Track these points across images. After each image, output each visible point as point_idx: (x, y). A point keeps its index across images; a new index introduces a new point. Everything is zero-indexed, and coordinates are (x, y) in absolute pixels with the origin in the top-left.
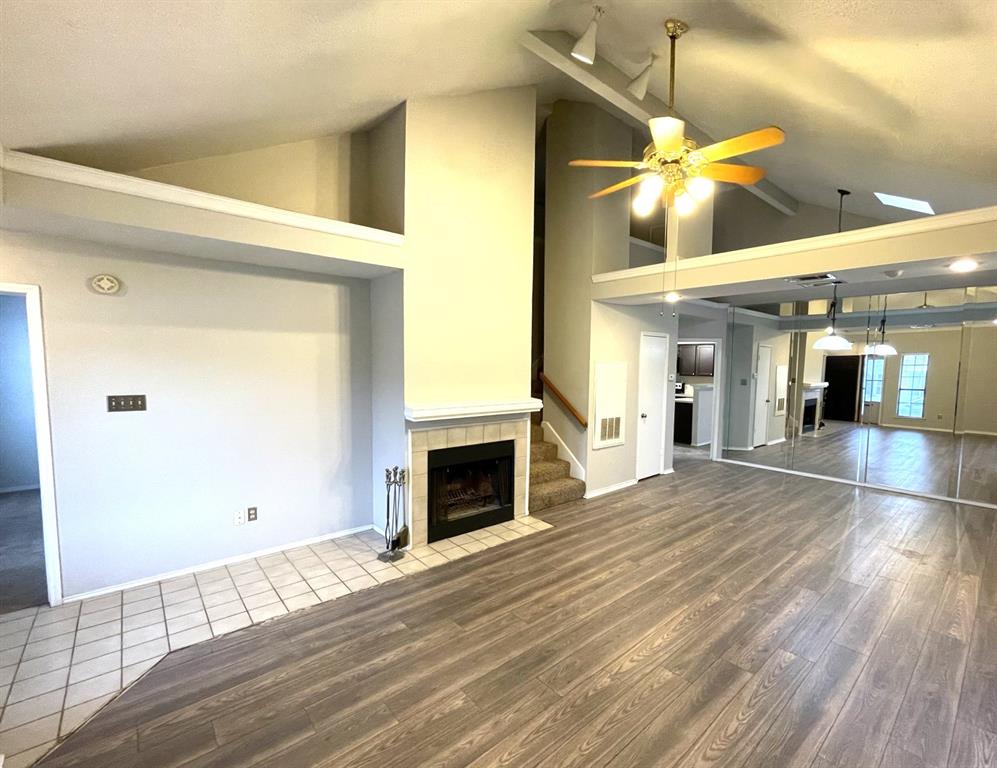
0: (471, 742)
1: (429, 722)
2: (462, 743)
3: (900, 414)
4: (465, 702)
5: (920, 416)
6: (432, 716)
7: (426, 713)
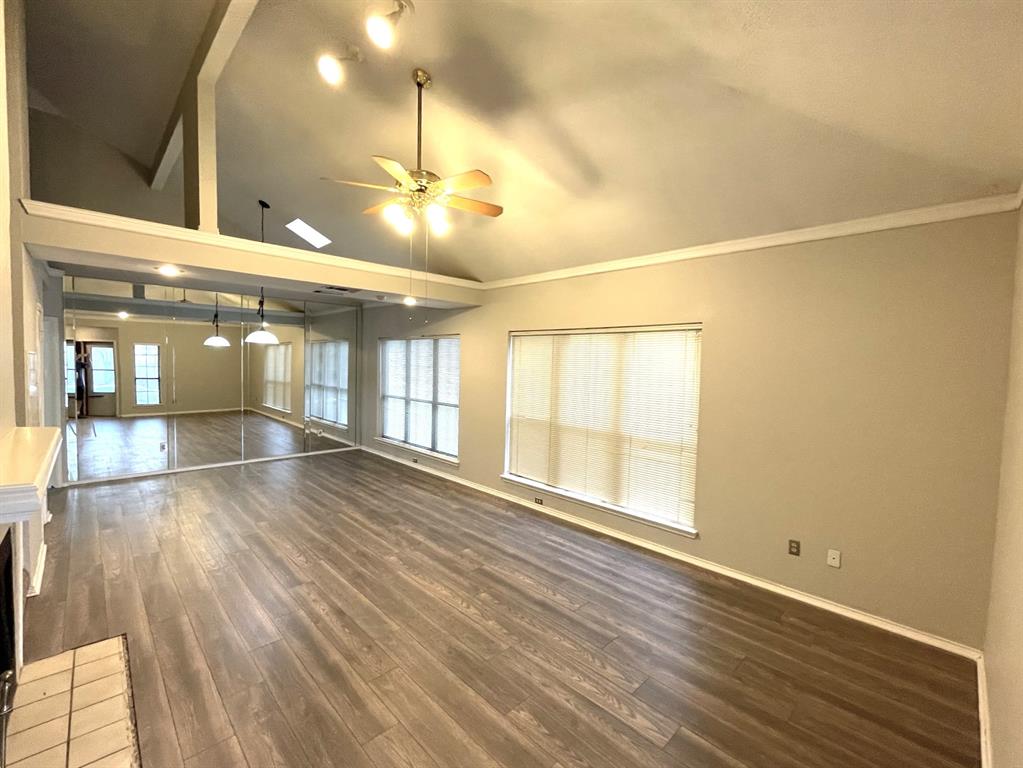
0: (568, 701)
1: (552, 735)
2: (570, 706)
3: (138, 403)
4: (522, 710)
5: (158, 403)
6: (544, 734)
7: (541, 740)
